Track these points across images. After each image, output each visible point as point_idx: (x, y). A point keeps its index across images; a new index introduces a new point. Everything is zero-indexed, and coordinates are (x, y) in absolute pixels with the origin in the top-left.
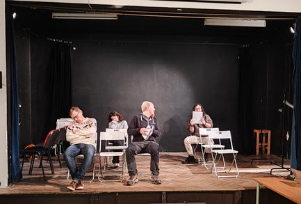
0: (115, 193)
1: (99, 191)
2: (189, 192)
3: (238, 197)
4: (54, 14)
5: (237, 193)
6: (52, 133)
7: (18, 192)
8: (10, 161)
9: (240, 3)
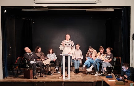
0: (43, 82)
1: (37, 81)
2: (73, 82)
3: (95, 84)
4: (22, 9)
5: (94, 83)
6: (19, 58)
7: (6, 81)
8: (3, 69)
9: (96, 3)
